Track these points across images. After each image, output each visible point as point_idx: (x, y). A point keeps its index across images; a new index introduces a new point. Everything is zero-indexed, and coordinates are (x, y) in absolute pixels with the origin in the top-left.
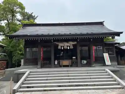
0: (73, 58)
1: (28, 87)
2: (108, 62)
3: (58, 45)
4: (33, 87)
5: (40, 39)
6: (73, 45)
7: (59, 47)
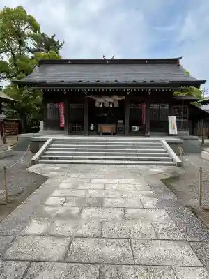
0: (119, 121)
1: (51, 158)
2: (173, 130)
3: (95, 101)
4: (57, 159)
5: (66, 90)
6: (119, 101)
7: (97, 105)
